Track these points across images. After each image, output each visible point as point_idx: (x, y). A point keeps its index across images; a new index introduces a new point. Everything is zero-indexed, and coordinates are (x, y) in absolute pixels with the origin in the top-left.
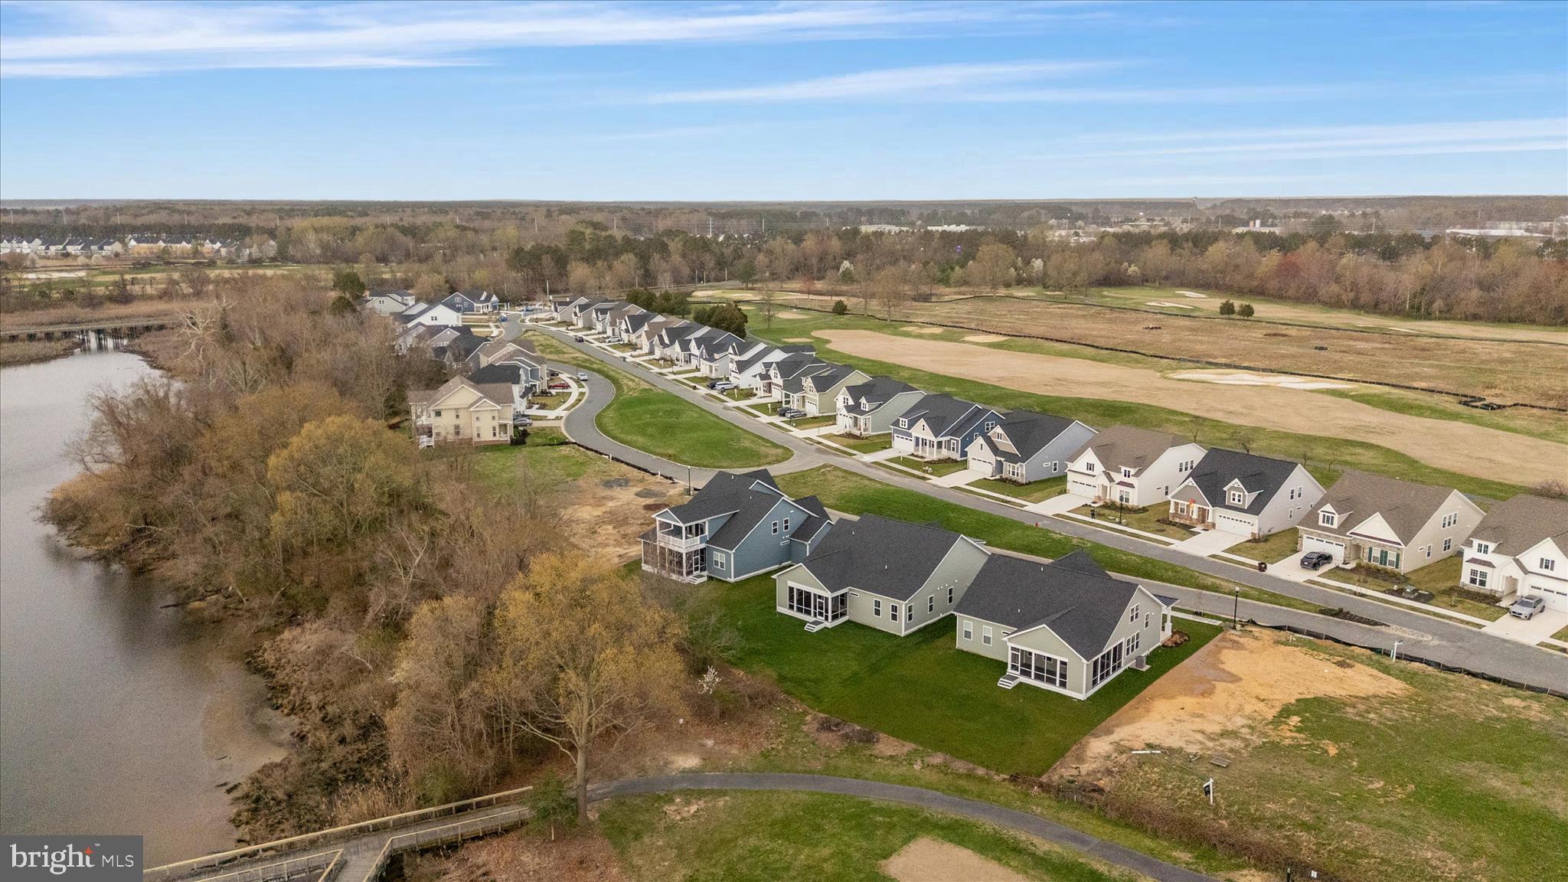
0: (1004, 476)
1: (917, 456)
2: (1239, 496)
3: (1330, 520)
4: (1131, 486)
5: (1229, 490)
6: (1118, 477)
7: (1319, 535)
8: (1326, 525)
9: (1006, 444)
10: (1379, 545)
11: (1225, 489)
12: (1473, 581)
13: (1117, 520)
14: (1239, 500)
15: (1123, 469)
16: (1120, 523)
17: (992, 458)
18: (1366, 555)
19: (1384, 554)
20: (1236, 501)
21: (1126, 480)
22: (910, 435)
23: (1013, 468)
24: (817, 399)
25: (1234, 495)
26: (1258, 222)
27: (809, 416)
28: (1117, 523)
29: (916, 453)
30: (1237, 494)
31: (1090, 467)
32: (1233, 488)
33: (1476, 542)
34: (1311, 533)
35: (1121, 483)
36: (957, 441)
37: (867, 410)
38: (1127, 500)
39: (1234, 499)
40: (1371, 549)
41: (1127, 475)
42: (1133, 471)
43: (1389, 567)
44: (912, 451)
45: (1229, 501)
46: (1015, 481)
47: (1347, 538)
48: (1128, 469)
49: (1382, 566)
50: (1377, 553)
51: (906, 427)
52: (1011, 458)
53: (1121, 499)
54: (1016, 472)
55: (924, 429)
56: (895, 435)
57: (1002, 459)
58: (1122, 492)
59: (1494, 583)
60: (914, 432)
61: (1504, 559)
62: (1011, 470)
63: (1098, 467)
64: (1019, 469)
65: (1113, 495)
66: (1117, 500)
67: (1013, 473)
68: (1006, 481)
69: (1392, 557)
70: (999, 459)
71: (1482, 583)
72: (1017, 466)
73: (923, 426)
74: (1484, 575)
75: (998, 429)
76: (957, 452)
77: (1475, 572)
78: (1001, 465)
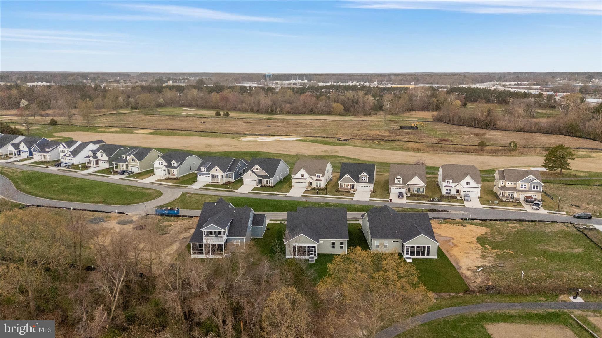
0: (263, 185)
1: (214, 183)
2: (365, 178)
3: (399, 181)
4: (321, 180)
5: (361, 176)
6: (315, 178)
7: (397, 187)
8: (398, 183)
9: (262, 172)
10: (417, 187)
11: (359, 176)
12: (446, 193)
13: (325, 194)
14: (365, 179)
15: (317, 175)
16: (326, 194)
17: (256, 178)
18: (413, 191)
19: (418, 189)
20: (364, 180)
21: (319, 178)
22: (209, 174)
23: (267, 181)
24: (139, 164)
25: (363, 178)
26: (171, 82)
27: (135, 173)
28: (325, 195)
29: (213, 182)
30: (364, 177)
31: (302, 176)
32: (363, 175)
33: (446, 181)
34: (394, 186)
35: (316, 180)
36: (232, 174)
37: (176, 166)
38: (320, 186)
39: (363, 179)
40: (414, 188)
41: (319, 176)
42: (321, 175)
43: (420, 193)
44: (211, 181)
45: (361, 180)
46: (269, 186)
47: (407, 186)
48: (319, 174)
49: (418, 193)
50: (416, 189)
51: (206, 171)
52: (265, 177)
53: (317, 186)
54: (268, 182)
55: (217, 171)
56: (199, 175)
57: (261, 178)
58: (317, 183)
59: (453, 192)
60: (211, 173)
61: (455, 184)
62: (266, 182)
63: (306, 175)
64: (269, 181)
65: (314, 185)
66: (316, 187)
67: (267, 183)
68: (264, 186)
69: (421, 190)
70: (259, 178)
71: (450, 193)
72: (268, 180)
73: (217, 169)
74: (450, 190)
75: (257, 166)
76: (232, 178)
77: (447, 190)
78: (260, 180)
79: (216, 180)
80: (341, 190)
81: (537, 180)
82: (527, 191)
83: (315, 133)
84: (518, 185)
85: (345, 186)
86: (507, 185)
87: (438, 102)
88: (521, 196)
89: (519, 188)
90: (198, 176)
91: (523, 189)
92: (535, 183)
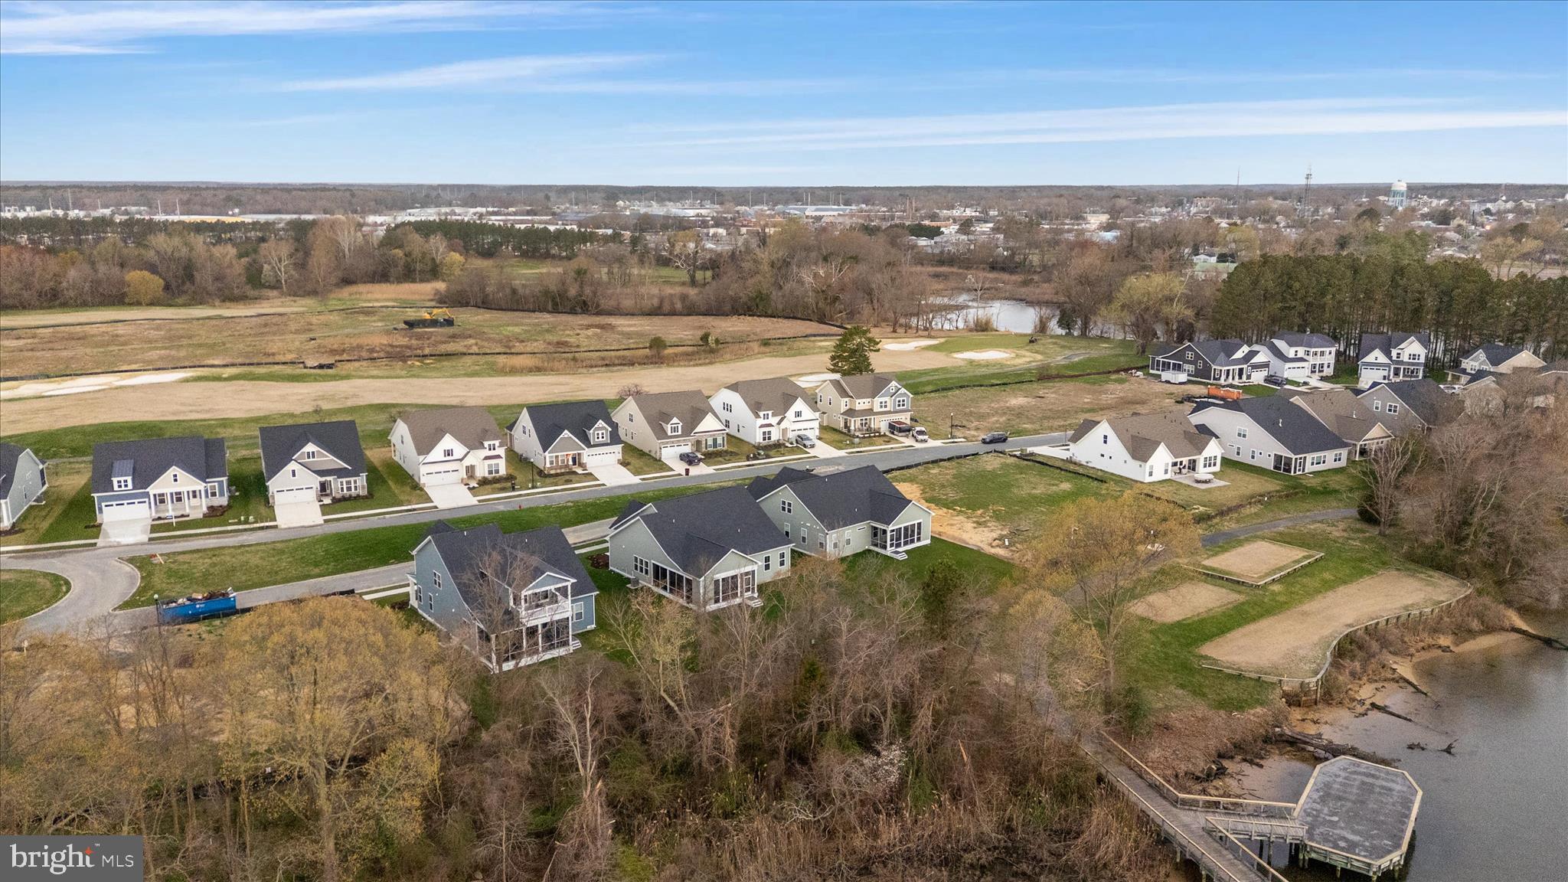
0: (339, 496)
1: (172, 517)
2: (602, 434)
3: (675, 430)
4: (499, 457)
5: (593, 431)
6: (482, 453)
7: (673, 442)
8: (674, 433)
9: (328, 460)
10: (711, 436)
11: (590, 431)
12: (764, 439)
13: (530, 486)
14: (603, 437)
15: (486, 444)
17: (315, 481)
18: (705, 446)
19: (715, 440)
20: (600, 439)
21: (492, 453)
22: (147, 495)
23: (348, 483)
25: (598, 434)
28: (532, 489)
29: (166, 515)
31: (449, 453)
32: (599, 429)
33: (761, 414)
34: (667, 443)
35: (487, 458)
38: (497, 471)
39: (598, 438)
40: (706, 440)
41: (491, 448)
42: (497, 443)
43: (720, 449)
44: (158, 515)
45: (594, 440)
46: (358, 496)
47: (693, 438)
48: (492, 443)
49: (716, 449)
50: (710, 442)
51: (130, 486)
52: (340, 473)
53: (490, 472)
54: (353, 486)
55: (176, 480)
56: (103, 504)
57: (329, 478)
58: (490, 466)
59: (776, 436)
60: (153, 489)
61: (778, 418)
62: (345, 486)
63: (459, 450)
64: (355, 482)
65: (482, 472)
66: (487, 475)
67: (349, 489)
68: (344, 499)
69: (720, 441)
70: (323, 479)
71: (769, 438)
72: (352, 479)
73: (175, 476)
74: (769, 433)
75: (310, 447)
76: (222, 494)
77: (764, 433)
78: (323, 487)
79: (173, 510)
80: (552, 472)
81: (903, 390)
82: (889, 412)
83: (208, 356)
84: (877, 403)
85: (557, 462)
86: (858, 407)
87: (409, 259)
88: (881, 424)
89: (877, 409)
90: (101, 510)
91: (884, 409)
92: (899, 396)
